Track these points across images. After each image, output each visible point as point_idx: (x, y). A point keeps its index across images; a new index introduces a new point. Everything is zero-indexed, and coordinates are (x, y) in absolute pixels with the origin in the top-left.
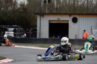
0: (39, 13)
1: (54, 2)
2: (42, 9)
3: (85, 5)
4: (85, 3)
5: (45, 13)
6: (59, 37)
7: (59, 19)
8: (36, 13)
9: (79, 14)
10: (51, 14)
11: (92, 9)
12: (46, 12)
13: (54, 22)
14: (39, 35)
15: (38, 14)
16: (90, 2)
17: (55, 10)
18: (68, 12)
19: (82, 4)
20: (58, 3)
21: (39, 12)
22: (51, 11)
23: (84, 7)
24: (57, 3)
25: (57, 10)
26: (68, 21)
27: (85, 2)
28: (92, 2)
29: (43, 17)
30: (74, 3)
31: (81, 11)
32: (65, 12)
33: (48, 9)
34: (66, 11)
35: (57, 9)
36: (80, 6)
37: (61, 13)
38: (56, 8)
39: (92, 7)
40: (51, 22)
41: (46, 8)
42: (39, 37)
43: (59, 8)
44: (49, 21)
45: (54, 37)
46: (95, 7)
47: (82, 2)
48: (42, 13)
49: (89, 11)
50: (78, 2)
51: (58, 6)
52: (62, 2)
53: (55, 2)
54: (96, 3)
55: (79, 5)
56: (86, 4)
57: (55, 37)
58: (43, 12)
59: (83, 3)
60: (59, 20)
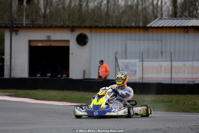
0: (9, 26)
1: (38, 3)
2: (15, 16)
3: (102, 7)
4: (103, 4)
5: (20, 26)
6: (49, 75)
7: (49, 37)
8: (3, 26)
9: (91, 28)
10: (33, 26)
11: (117, 17)
12: (23, 24)
13: (40, 45)
14: (9, 72)
15: (6, 27)
16: (113, 2)
17: (42, 19)
18: (67, 23)
19: (97, 6)
20: (47, 3)
21: (8, 24)
22: (33, 22)
23: (101, 12)
24: (44, 4)
25: (46, 19)
26: (68, 41)
27: (102, 2)
28: (117, 3)
29: (16, 34)
30: (80, 5)
31: (96, 21)
32: (62, 23)
33: (27, 17)
34: (64, 22)
35: (45, 16)
36: (93, 10)
37: (54, 26)
38: (42, 16)
39: (116, 11)
40: (33, 44)
41: (22, 15)
42: (9, 74)
43: (49, 14)
44: (30, 41)
45: (39, 75)
46: (124, 12)
47: (96, 3)
48: (14, 26)
49: (110, 21)
50: (87, 2)
51: (48, 11)
52: (56, 2)
53: (42, 2)
54: (125, 3)
55: (90, 8)
56: (104, 6)
57: (41, 76)
58: (17, 22)
59: (99, 5)
60: (49, 41)
